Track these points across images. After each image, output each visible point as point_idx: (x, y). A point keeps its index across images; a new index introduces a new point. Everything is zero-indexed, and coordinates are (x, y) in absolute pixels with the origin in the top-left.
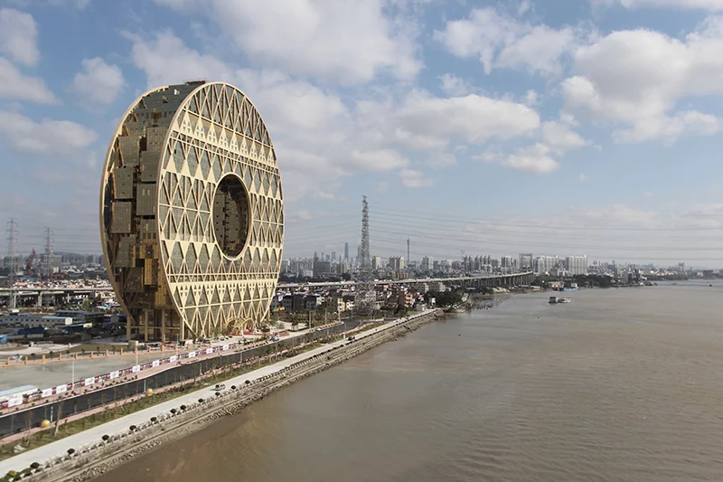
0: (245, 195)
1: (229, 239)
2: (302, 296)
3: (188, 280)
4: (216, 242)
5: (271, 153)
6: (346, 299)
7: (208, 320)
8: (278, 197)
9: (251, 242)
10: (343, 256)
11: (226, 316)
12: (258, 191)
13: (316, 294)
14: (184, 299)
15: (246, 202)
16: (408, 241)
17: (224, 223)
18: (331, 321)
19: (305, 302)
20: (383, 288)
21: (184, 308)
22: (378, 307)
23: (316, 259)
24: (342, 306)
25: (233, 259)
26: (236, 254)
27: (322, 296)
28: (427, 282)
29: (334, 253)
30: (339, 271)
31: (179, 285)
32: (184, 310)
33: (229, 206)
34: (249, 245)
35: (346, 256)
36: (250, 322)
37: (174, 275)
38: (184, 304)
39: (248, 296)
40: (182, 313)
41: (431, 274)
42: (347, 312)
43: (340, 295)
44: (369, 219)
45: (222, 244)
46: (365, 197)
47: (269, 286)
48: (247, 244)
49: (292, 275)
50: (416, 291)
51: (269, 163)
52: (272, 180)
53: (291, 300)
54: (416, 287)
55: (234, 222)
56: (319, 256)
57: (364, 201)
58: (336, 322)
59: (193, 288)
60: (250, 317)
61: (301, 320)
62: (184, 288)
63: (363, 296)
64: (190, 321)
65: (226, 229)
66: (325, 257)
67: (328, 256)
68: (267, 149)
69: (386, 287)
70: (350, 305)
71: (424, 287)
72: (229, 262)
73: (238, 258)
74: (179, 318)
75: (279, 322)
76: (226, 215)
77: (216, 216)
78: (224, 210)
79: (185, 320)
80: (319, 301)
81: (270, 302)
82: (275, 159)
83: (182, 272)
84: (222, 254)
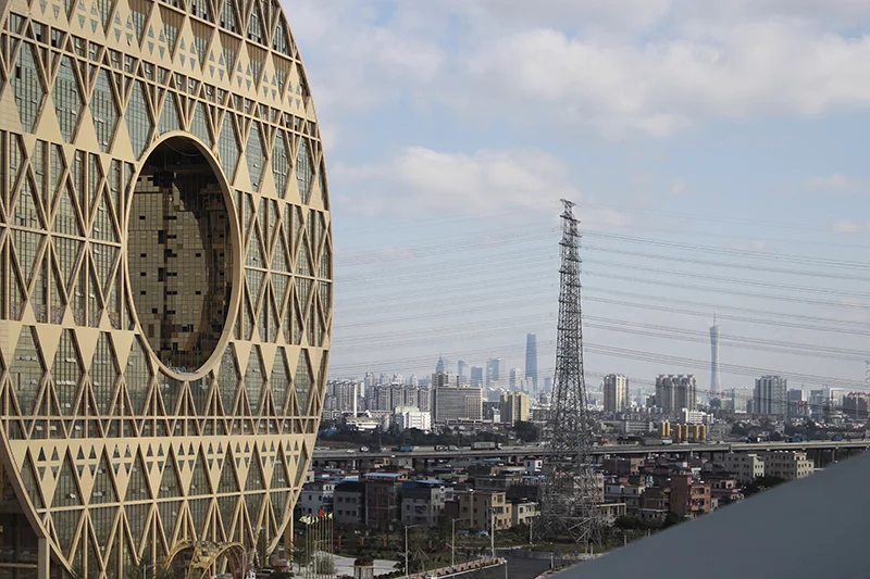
0: (221, 196)
1: (177, 320)
2: (391, 482)
3: (59, 434)
4: (138, 330)
5: (294, 77)
6: (517, 495)
7: (116, 546)
8: (316, 202)
9: (239, 327)
10: (520, 371)
11: (170, 534)
12: (257, 186)
13: (431, 480)
14: (49, 486)
15: (224, 214)
16: (713, 333)
17: (163, 274)
18: (468, 556)
19: (399, 501)
20: (628, 465)
21: (48, 510)
22: (610, 519)
23: (440, 379)
24: (505, 513)
25: (187, 378)
26: (194, 365)
27: (448, 483)
28: (760, 452)
29: (494, 363)
30: (506, 416)
31: (35, 446)
32: (48, 517)
33: (174, 227)
34: (231, 338)
35: (531, 372)
36: (234, 553)
37: (21, 418)
38: (48, 496)
39: (230, 480)
40: (45, 525)
41: (780, 429)
42: (519, 531)
43: (498, 484)
44: (582, 267)
45: (157, 334)
46: (568, 204)
47: (292, 454)
48: (229, 336)
49: (372, 425)
50: (726, 475)
51: (291, 104)
52: (298, 151)
53: (357, 495)
54: (726, 465)
55: (191, 274)
56: (452, 373)
57: (567, 217)
58: (485, 559)
59: (74, 455)
60: (237, 538)
61: (384, 552)
62: (48, 455)
63: (564, 486)
64: (66, 548)
65: (167, 293)
66: (467, 373)
67: (477, 373)
68: (282, 64)
69: (637, 462)
70: (526, 512)
71: (750, 466)
72: (175, 384)
73: (203, 372)
74: (32, 538)
75: (319, 555)
76: (168, 253)
77: (139, 255)
78: (163, 236)
79: (50, 544)
80: (440, 496)
81: (293, 501)
82: (306, 93)
83: (43, 411)
84: (156, 364)
